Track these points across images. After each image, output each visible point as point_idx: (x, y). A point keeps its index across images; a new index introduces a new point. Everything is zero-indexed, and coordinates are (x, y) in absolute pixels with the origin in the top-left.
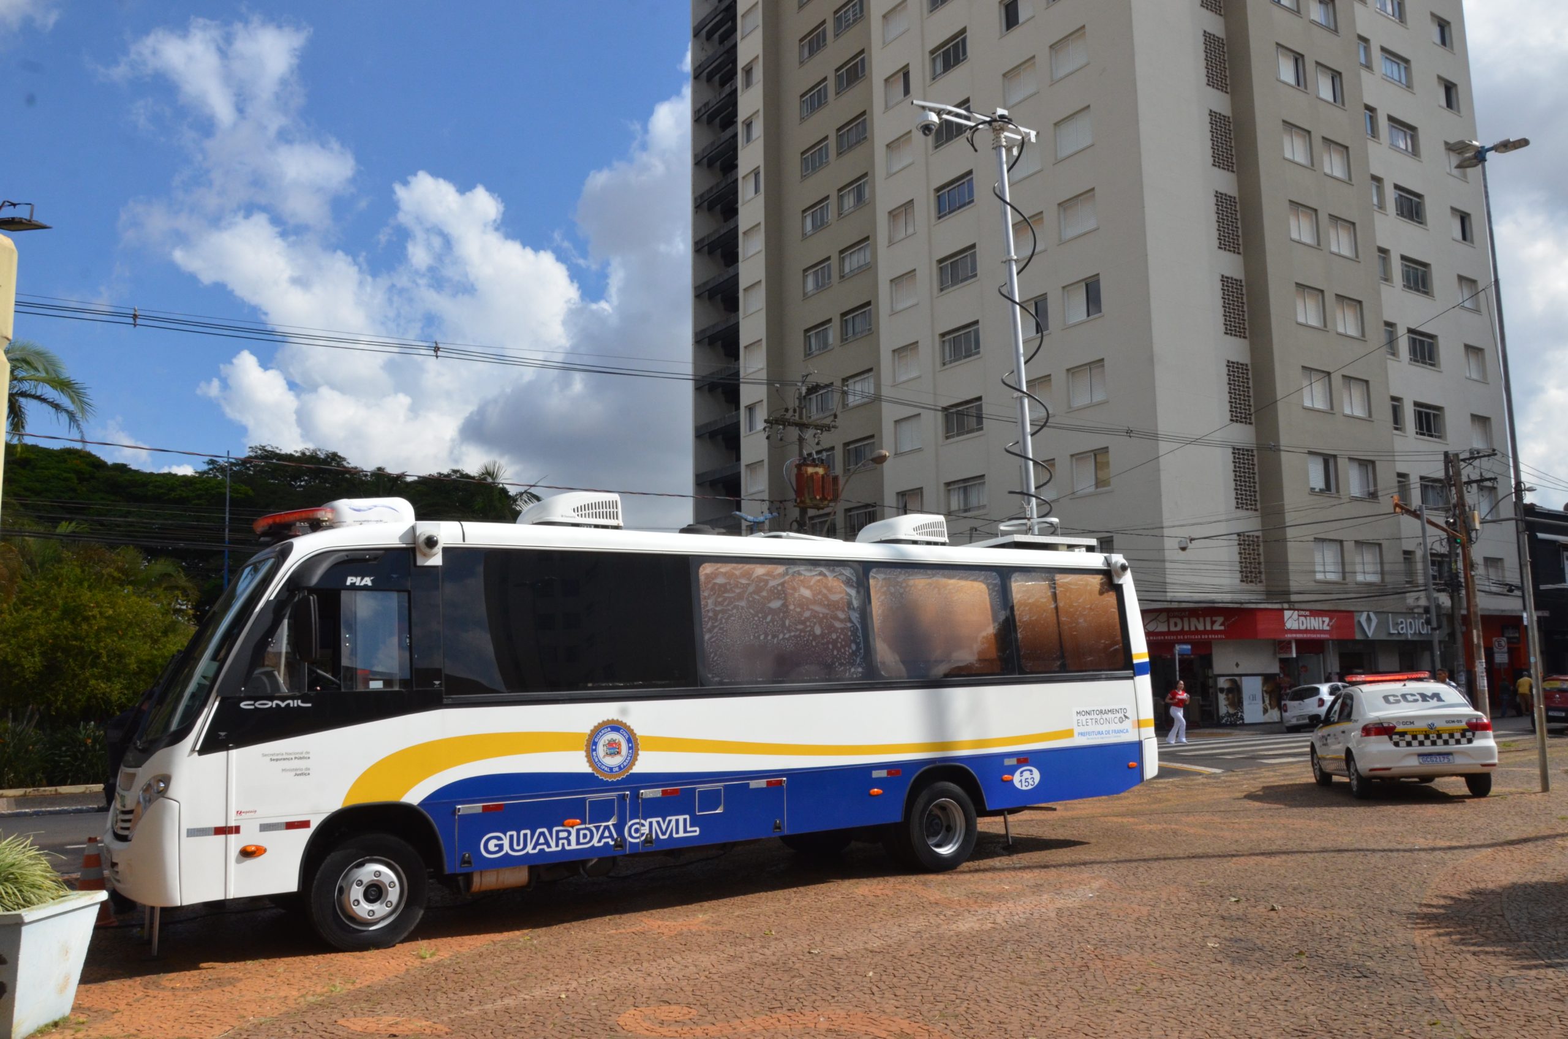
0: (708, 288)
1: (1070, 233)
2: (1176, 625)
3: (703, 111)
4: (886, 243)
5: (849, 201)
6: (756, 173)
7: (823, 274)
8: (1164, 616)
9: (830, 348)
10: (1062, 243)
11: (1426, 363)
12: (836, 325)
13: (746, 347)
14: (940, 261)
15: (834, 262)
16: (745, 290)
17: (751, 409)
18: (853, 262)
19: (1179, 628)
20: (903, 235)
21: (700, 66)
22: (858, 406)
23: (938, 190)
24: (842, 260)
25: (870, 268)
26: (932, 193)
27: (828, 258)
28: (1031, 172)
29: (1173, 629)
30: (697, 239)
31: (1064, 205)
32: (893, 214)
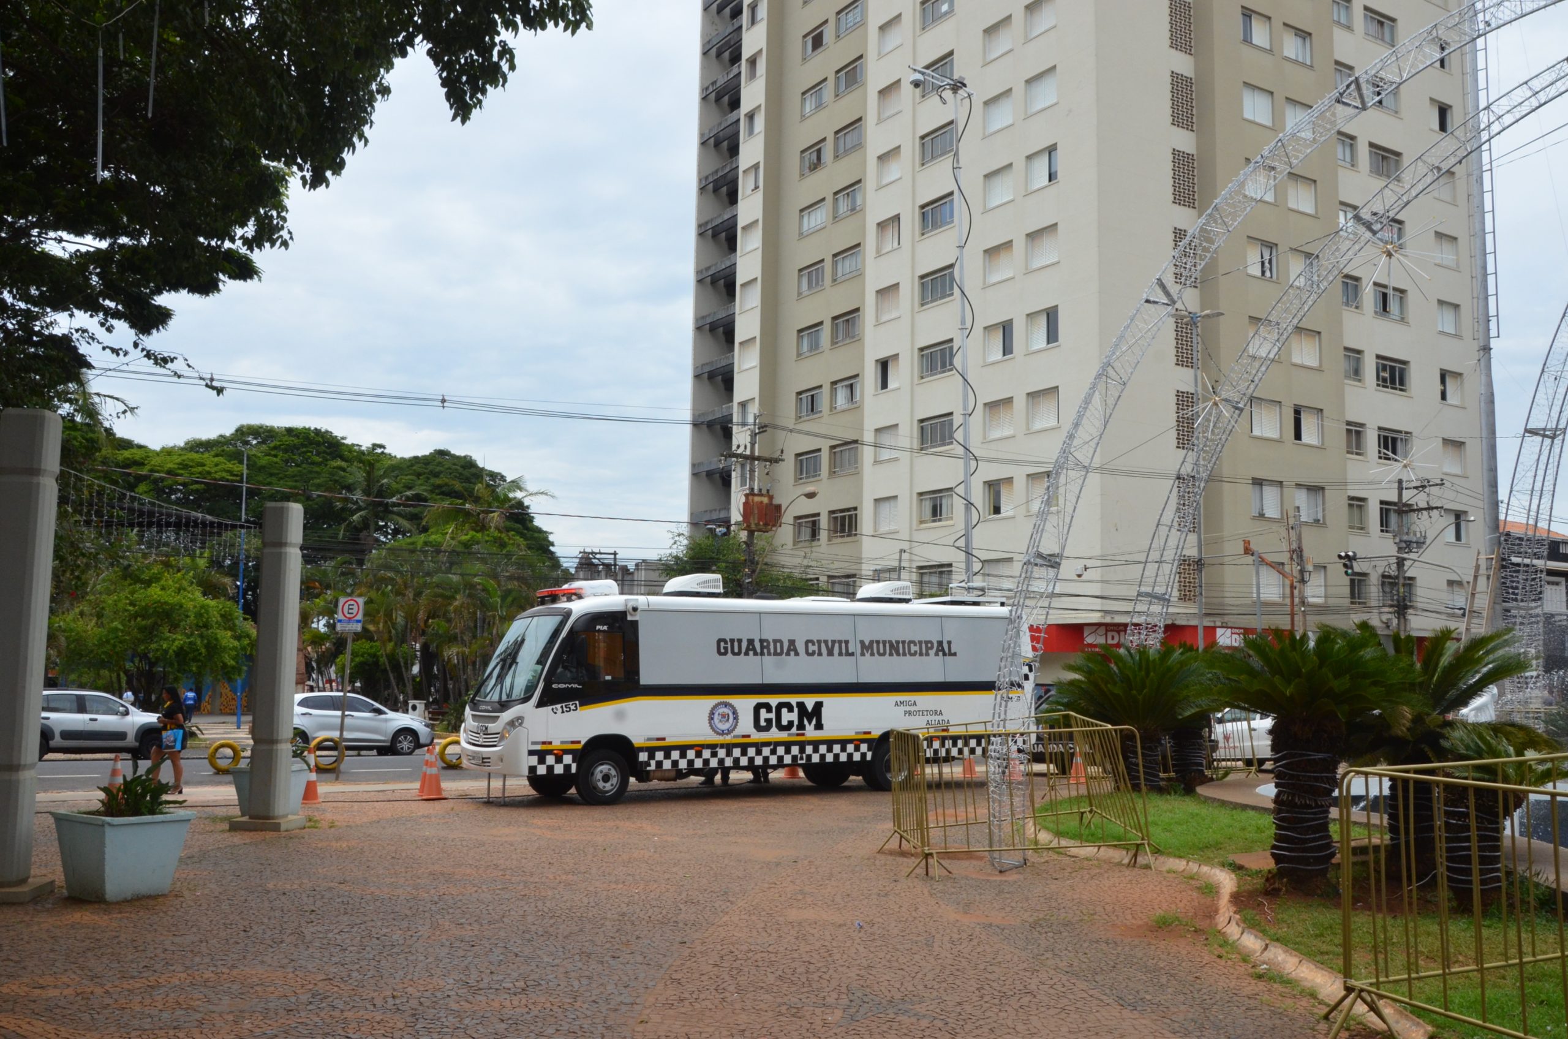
0: (710, 273)
1: (1037, 263)
2: (1113, 638)
3: (711, 89)
4: (874, 254)
5: (843, 206)
6: (756, 167)
7: (817, 274)
8: (1102, 630)
9: (821, 350)
10: (1029, 272)
11: (1396, 389)
12: (827, 327)
13: (741, 344)
14: (922, 277)
15: (828, 265)
16: (742, 285)
17: (743, 405)
18: (846, 266)
19: (1115, 642)
20: (889, 248)
21: (709, 42)
22: (844, 411)
23: (923, 207)
24: (835, 264)
25: (859, 275)
26: (917, 209)
27: (822, 261)
28: (1004, 201)
29: (1110, 642)
30: (703, 221)
31: (1033, 236)
32: (881, 226)
